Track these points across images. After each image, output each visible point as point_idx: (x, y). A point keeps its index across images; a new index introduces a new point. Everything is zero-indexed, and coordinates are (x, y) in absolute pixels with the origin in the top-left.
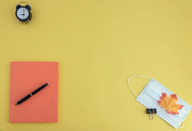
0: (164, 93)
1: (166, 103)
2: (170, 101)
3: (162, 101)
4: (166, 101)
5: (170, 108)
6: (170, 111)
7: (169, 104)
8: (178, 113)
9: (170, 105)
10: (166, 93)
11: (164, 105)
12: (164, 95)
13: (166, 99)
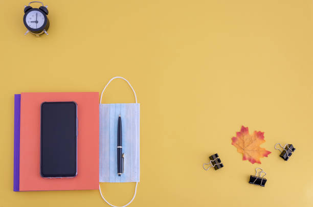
0: (245, 126)
1: (244, 143)
2: (251, 142)
3: (239, 139)
4: (244, 140)
5: (248, 152)
6: (247, 156)
7: (248, 146)
8: (259, 163)
9: (249, 148)
10: (247, 128)
11: (241, 145)
12: (244, 130)
13: (245, 137)
